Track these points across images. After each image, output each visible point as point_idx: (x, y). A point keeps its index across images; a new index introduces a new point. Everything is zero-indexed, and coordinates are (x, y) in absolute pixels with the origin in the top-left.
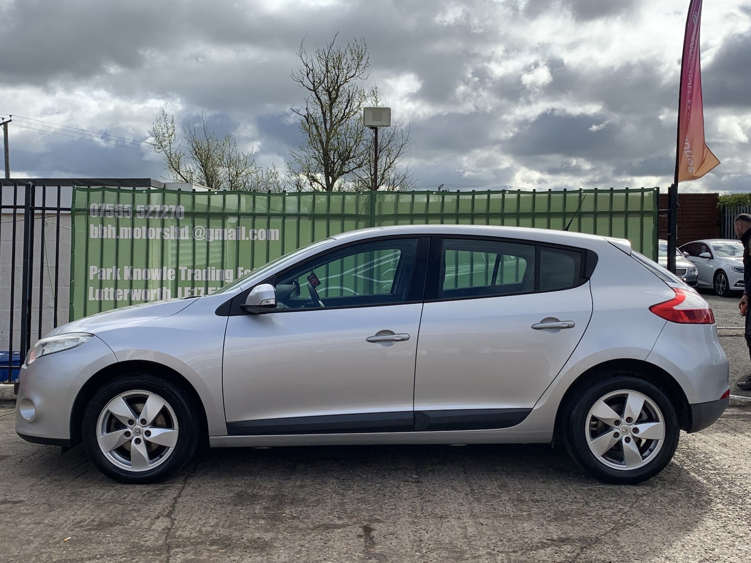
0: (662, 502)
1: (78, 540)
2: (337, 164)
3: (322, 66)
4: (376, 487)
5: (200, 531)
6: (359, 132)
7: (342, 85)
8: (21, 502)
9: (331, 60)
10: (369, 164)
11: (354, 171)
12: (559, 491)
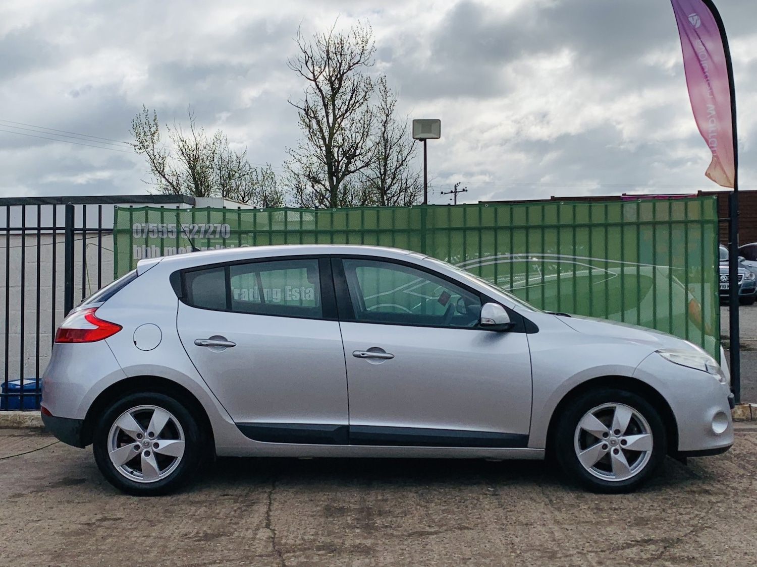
0: (736, 507)
1: (192, 549)
2: (341, 163)
3: (322, 52)
4: (456, 500)
5: (303, 539)
6: (366, 126)
7: (345, 73)
8: (120, 519)
9: (332, 45)
10: (378, 162)
11: (361, 170)
12: (636, 501)
